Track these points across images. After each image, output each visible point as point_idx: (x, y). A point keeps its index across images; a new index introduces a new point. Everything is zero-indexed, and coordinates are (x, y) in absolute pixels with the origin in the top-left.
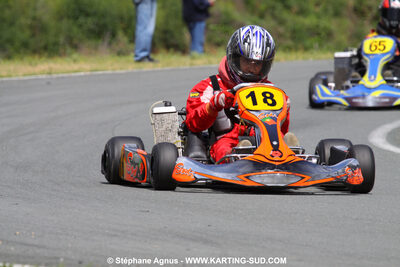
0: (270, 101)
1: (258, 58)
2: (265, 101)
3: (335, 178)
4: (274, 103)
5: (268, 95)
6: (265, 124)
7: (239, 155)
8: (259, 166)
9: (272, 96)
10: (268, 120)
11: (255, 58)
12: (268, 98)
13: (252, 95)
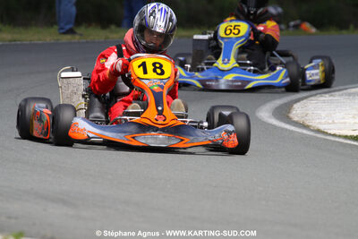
0: (159, 71)
1: (160, 31)
2: (155, 71)
3: (212, 141)
4: (163, 73)
5: (158, 65)
6: (153, 91)
7: (128, 118)
8: (144, 128)
9: (161, 66)
10: (156, 88)
11: (158, 30)
12: (158, 68)
13: (144, 65)
